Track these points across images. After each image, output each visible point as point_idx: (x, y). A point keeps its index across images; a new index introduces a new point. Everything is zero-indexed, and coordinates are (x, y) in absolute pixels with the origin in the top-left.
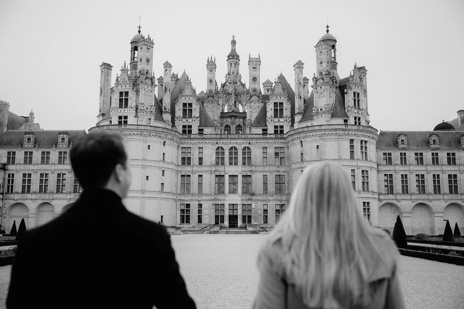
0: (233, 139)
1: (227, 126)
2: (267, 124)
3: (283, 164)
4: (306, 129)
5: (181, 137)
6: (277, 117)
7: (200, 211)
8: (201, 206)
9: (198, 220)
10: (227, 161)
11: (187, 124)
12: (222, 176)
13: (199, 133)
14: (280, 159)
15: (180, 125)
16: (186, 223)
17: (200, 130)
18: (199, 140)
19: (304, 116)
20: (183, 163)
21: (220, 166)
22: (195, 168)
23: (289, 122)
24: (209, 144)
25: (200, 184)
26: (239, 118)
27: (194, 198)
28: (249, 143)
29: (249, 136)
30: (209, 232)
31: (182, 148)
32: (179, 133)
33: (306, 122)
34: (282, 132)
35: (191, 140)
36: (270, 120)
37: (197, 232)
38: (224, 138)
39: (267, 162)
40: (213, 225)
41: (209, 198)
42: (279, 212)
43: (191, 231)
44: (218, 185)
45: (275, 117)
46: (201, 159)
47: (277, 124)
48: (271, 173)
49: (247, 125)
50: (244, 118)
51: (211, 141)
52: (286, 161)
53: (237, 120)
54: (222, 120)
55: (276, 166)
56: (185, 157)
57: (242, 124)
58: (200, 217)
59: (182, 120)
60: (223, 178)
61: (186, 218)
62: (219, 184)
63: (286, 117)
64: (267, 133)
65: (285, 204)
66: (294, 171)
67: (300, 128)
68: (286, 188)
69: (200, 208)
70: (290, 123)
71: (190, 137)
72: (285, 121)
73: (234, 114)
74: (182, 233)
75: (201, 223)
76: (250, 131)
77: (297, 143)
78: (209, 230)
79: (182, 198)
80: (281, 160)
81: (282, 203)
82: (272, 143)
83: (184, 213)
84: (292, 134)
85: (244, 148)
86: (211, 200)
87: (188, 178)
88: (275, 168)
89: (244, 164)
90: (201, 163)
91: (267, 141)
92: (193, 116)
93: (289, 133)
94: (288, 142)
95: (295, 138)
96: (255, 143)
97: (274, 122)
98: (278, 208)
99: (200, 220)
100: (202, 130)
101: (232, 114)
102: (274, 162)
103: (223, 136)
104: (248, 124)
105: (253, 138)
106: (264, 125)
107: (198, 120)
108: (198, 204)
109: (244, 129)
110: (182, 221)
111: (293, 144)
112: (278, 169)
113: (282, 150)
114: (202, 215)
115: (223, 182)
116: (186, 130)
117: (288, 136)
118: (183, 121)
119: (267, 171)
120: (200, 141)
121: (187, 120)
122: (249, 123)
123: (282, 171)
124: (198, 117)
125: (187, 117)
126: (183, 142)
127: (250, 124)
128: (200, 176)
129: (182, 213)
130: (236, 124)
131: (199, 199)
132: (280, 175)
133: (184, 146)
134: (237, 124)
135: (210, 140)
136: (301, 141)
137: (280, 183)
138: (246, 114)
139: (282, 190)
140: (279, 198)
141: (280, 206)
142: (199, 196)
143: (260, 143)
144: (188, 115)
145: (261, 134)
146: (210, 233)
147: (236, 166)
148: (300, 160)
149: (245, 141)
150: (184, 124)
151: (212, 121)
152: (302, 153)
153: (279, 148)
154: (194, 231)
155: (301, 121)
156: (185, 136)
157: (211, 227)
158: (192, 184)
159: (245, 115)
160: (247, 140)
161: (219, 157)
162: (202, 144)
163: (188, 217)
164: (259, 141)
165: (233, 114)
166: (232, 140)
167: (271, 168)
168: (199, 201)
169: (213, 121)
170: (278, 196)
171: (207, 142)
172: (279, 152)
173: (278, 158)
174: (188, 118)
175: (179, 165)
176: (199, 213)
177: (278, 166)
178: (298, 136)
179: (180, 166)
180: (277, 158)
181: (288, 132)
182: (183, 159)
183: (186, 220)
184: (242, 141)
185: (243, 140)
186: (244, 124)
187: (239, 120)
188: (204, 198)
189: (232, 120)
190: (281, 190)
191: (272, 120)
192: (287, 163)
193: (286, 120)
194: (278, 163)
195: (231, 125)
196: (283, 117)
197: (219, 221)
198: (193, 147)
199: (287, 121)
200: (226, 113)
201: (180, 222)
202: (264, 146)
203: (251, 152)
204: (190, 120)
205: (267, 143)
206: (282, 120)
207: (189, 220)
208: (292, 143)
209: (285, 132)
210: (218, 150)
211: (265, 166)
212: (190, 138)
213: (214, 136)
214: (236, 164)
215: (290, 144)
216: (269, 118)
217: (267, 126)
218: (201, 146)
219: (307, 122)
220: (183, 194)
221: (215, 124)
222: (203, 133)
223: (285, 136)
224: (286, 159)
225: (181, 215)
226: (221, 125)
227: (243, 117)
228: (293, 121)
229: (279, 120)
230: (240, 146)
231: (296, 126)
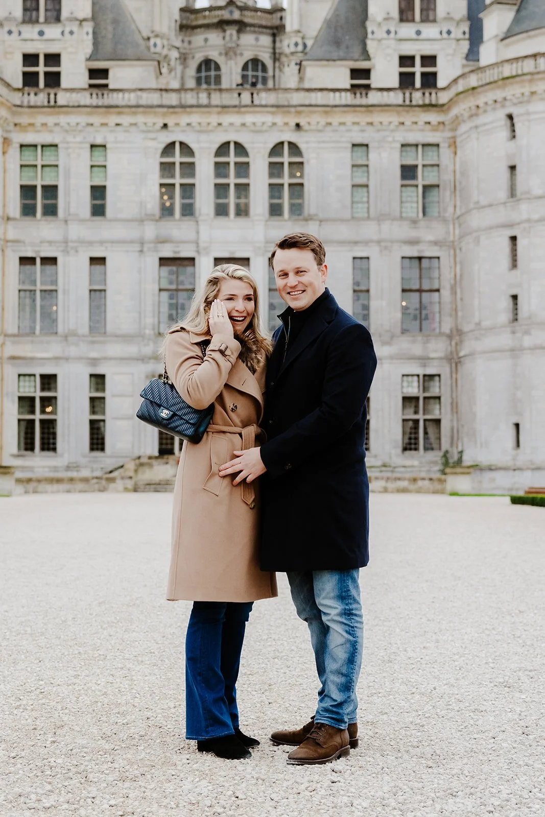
0: (231, 109)
1: (207, 64)
2: (371, 46)
3: (433, 211)
4: (529, 66)
5: (18, 103)
6: (410, 17)
7: (97, 403)
8: (99, 380)
9: (92, 439)
10: (205, 199)
11: (41, 48)
12: (186, 263)
13: (91, 86)
14: (424, 193)
15: (12, 53)
16: (43, 449)
17: (95, 73)
18: (89, 114)
19: (523, 13)
20: (28, 210)
21: (180, 220)
22: (76, 231)
23: (458, 40)
24: (133, 129)
25: (97, 294)
26: (254, 32)
27: (73, 351)
28: (298, 125)
29: (297, 98)
30: (130, 484)
31: (22, 146)
32: (8, 85)
33: (529, 37)
34: (430, 80)
35: (58, 113)
36: (380, 33)
37: (80, 486)
38: (192, 106)
39: (368, 202)
40: (150, 458)
41: (132, 350)
42: (417, 407)
43: (59, 481)
44: (171, 298)
45: (402, 20)
46: (98, 192)
47: (408, 49)
48: (386, 248)
49: (286, 56)
50: (277, 31)
51: (140, 119)
52: (447, 199)
53: (248, 39)
54: (186, 39)
55: (406, 219)
56: (35, 187)
57: (266, 58)
58: (99, 429)
59: (20, 33)
60: (189, 269)
61: (42, 433)
62: (174, 293)
63: (449, 18)
64: (368, 87)
65: (439, 376)
66: (477, 241)
67: (507, 61)
68: (447, 308)
69: (97, 390)
70: (465, 46)
71: (55, 102)
72: (445, 35)
73: (236, 15)
74: (20, 489)
75: (103, 449)
76: (301, 79)
77: (492, 122)
78: (131, 478)
79: (25, 349)
80: (427, 194)
81: (430, 371)
82: (392, 127)
83: (33, 412)
84: (474, 88)
85: (277, 149)
86: (143, 359)
87: (49, 268)
88: (402, 231)
89: (275, 210)
90: (98, 210)
91: (369, 120)
92: (65, 14)
93: (461, 82)
94: (457, 121)
95: (486, 103)
96: (320, 127)
97: (401, 40)
98: (413, 390)
99: (97, 441)
100: (104, 73)
101: (226, 15)
102: (396, 205)
103: (190, 99)
104: (292, 49)
105: (310, 106)
106: (356, 51)
107: (87, 33)
108: (91, 376)
109: (274, 76)
110: (26, 444)
111: (476, 127)
112: (413, 234)
113: (431, 157)
114: (104, 421)
115: (190, 287)
116: (37, 74)
117: (458, 94)
118: (24, 36)
119: (366, 243)
120: (96, 120)
121: (41, 33)
122: (296, 44)
123: (430, 242)
124: (85, 20)
125: (42, 19)
126: (24, 120)
127: (300, 48)
128: (98, 261)
129: (27, 408)
130: (241, 54)
131: (94, 355)
132: (420, 259)
133: (30, 138)
134: (248, 55)
135: (135, 113)
136: (510, 117)
137: (420, 291)
138: (283, 14)
139: (430, 316)
140: (417, 349)
141: (419, 381)
142: (93, 342)
143: (342, 128)
144: (46, 10)
145: (346, 90)
146: (136, 490)
147: (242, 221)
148: (503, 194)
149: (279, 119)
150: (31, 49)
151: (143, 39)
152: (512, 164)
153: (417, 145)
154: (71, 480)
155: (508, 35)
156: (32, 95)
157: (142, 465)
158: (64, 293)
159: (281, 18)
160: (289, 112)
161: (173, 185)
162: (104, 129)
163: (49, 427)
164: (336, 119)
165: (231, 12)
166: (227, 113)
167: (386, 226)
168: (94, 362)
169: (149, 39)
170: (414, 342)
171: (126, 120)
172: (420, 162)
173: (414, 189)
174: (47, 21)
175: (11, 215)
176: (93, 412)
177: (414, 222)
178: (499, 94)
179: (14, 219)
180: (410, 189)
181: (455, 81)
182: (28, 191)
183: (42, 439)
184: (269, 119)
185: (273, 113)
186: (276, 57)
187: (257, 39)
188: (115, 349)
189: (227, 38)
190: (427, 318)
191: (388, 32)
192: (451, 209)
193: (449, 32)
194: (413, 208)
195: (221, 60)
196: (434, 21)
197: (173, 444)
198: (68, 143)
199: (452, 35)
200: (204, 10)
201: (19, 449)
202: (358, 140)
203: (302, 163)
204: (53, 31)
205: (370, 128)
206: (430, 31)
207: (55, 438)
208: (473, 124)
209: (441, 82)
210: (168, 156)
211: (363, 219)
212: (54, 106)
213: (154, 98)
214: (242, 211)
215: (463, 128)
216: (379, 24)
217: (368, 58)
218: (99, 141)
219: (535, 36)
220: (27, 335)
221: (158, 49)
222: (106, 86)
223: (443, 98)
224: (448, 193)
225: (19, 420)
226: (184, 58)
227: (271, 28)
228: (475, 36)
229: (418, 33)
230: (203, 137)
231: (488, 53)
